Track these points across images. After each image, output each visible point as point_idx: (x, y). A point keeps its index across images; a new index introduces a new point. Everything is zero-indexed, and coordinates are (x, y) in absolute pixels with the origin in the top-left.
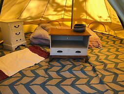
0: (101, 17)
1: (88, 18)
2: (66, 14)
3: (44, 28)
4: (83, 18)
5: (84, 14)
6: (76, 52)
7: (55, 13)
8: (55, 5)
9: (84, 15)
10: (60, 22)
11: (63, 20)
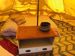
1: (48, 9)
2: (31, 6)
3: (13, 20)
4: (44, 9)
6: (43, 49)
7: (22, 6)
9: (45, 7)
10: (27, 12)
11: (29, 10)
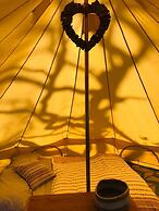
0: (146, 139)
2: (72, 131)
4: (107, 137)
5: (110, 130)
8: (47, 118)
10: (61, 147)
